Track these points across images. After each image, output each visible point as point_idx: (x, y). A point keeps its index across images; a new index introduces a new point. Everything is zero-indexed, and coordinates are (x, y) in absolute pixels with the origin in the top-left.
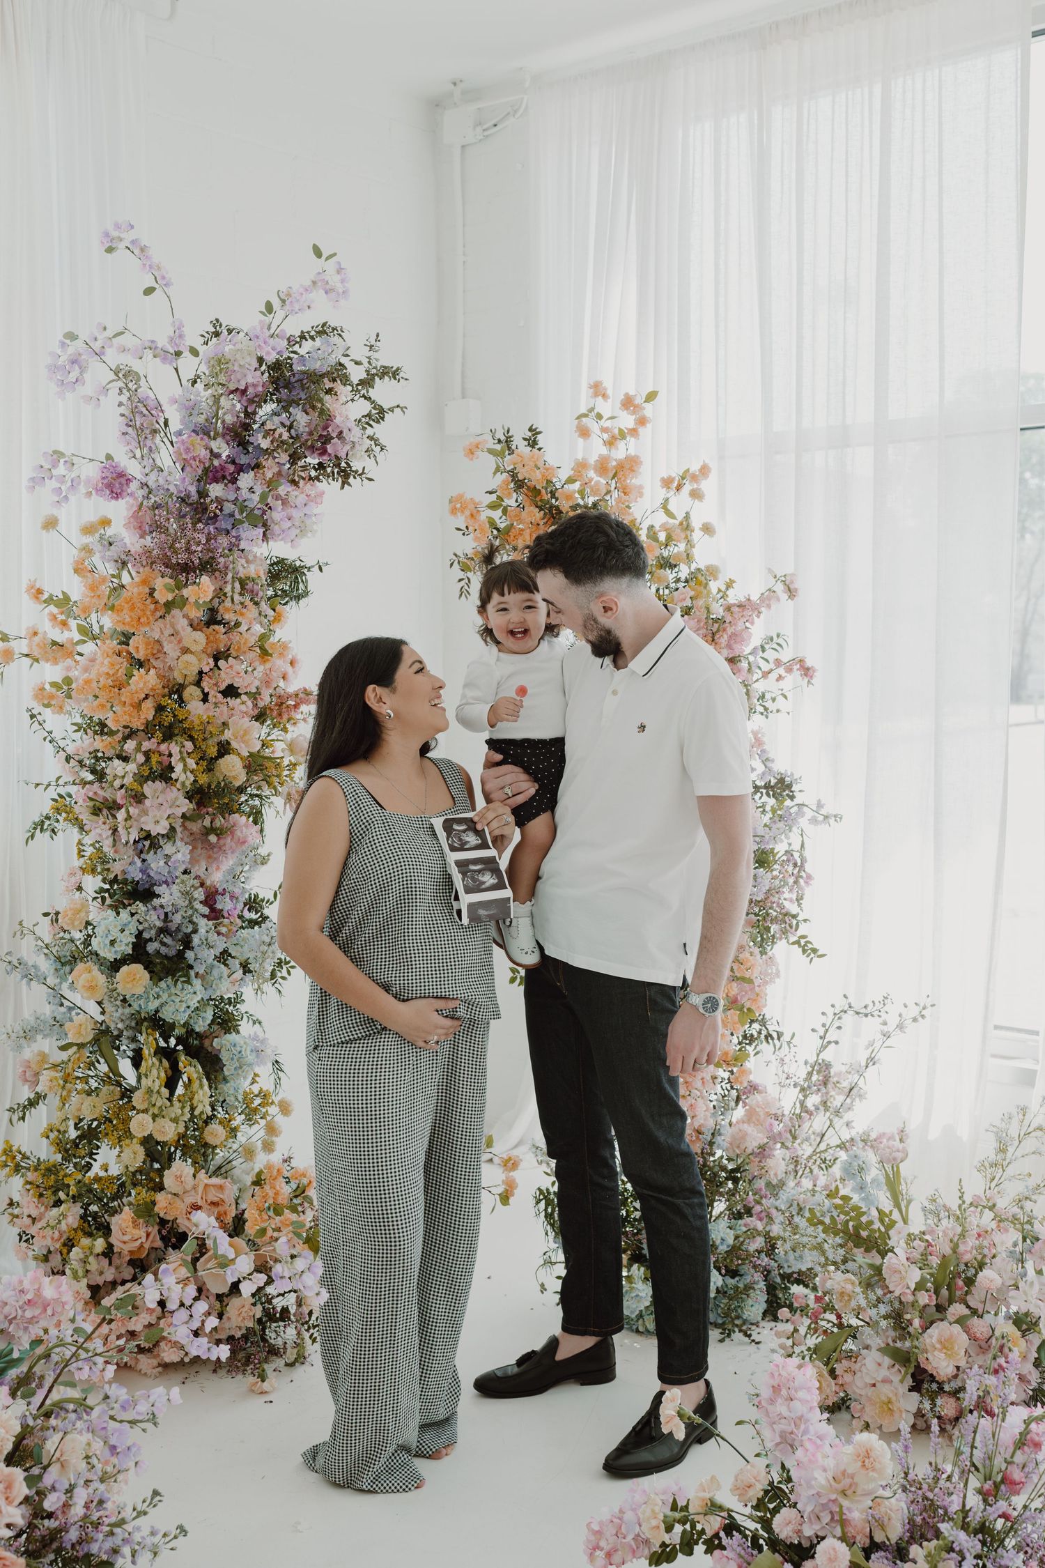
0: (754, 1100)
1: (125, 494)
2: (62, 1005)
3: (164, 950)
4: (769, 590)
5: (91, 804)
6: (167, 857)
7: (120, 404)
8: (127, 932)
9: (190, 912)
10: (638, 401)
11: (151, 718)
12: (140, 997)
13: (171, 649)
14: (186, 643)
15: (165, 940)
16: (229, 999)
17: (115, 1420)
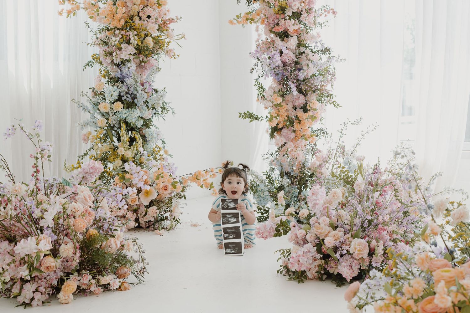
0: (319, 155)
3: (128, 99)
5: (104, 54)
6: (129, 68)
8: (116, 92)
9: (136, 86)
11: (123, 24)
12: (120, 113)
13: (129, 4)
14: (134, 2)
15: (128, 96)
16: (148, 120)
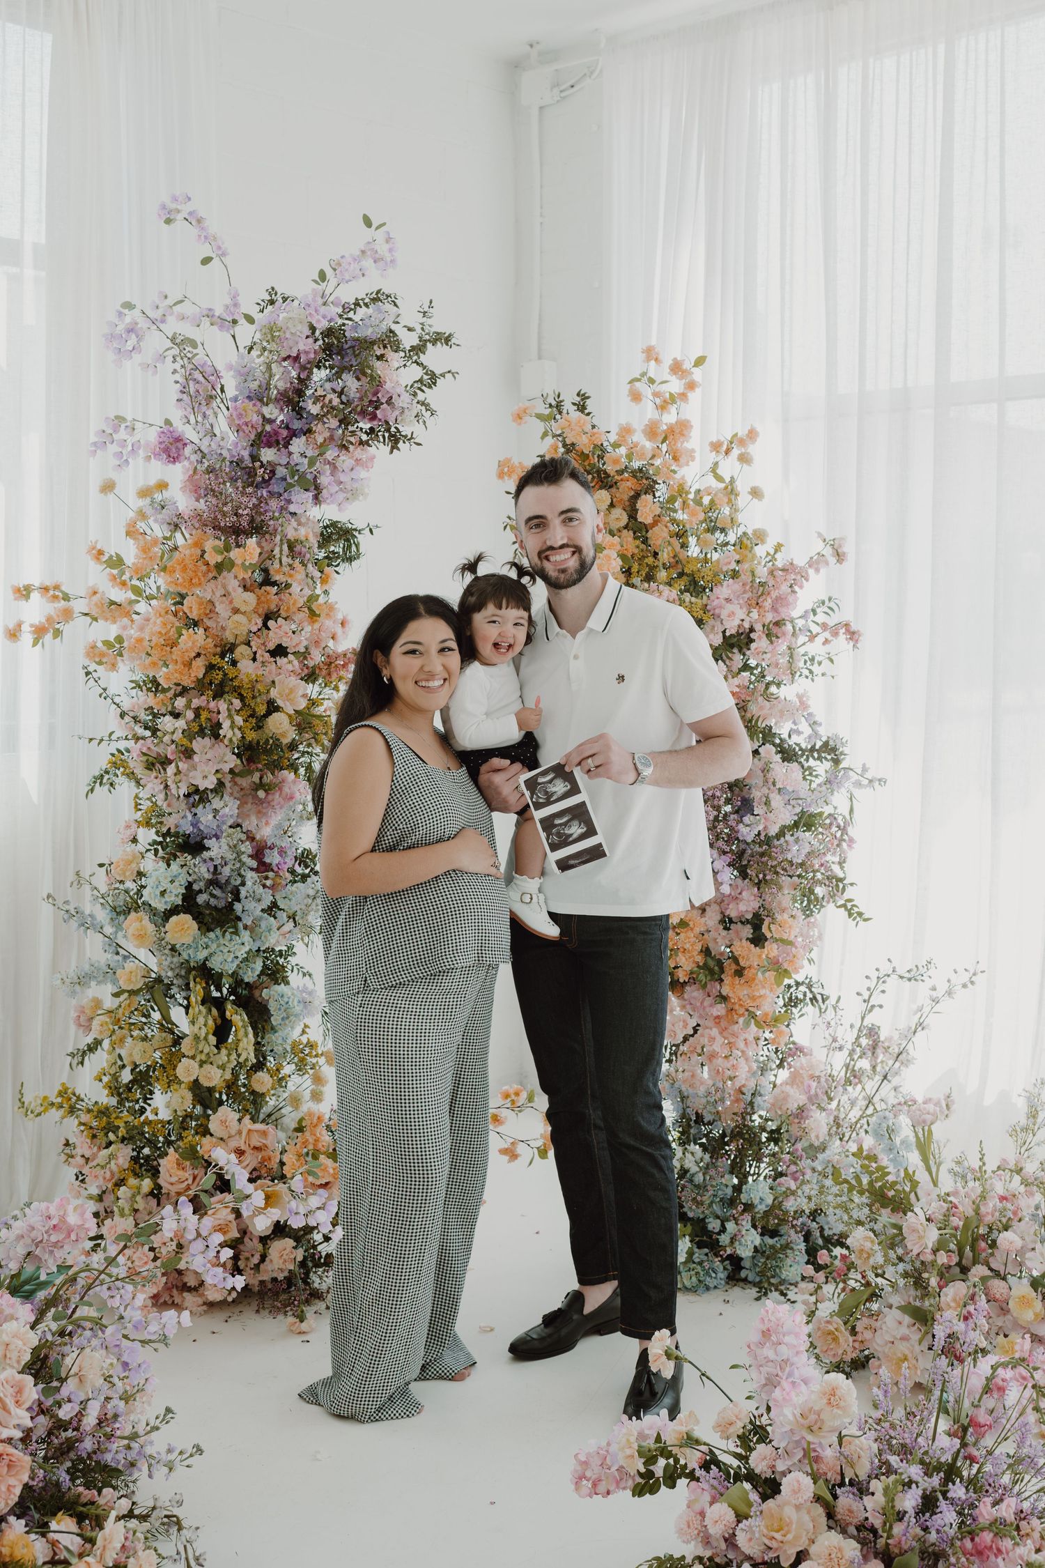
0: (799, 1062)
1: (182, 458)
2: (118, 953)
3: (213, 902)
4: (819, 554)
5: (145, 758)
6: (216, 811)
7: (175, 372)
8: (177, 883)
9: (238, 865)
10: (687, 365)
11: (201, 676)
12: (189, 946)
13: (222, 609)
14: (237, 604)
15: (214, 892)
16: (280, 951)
17: (129, 1339)
